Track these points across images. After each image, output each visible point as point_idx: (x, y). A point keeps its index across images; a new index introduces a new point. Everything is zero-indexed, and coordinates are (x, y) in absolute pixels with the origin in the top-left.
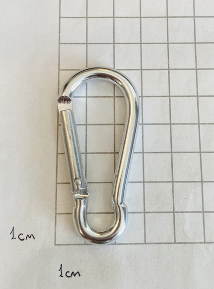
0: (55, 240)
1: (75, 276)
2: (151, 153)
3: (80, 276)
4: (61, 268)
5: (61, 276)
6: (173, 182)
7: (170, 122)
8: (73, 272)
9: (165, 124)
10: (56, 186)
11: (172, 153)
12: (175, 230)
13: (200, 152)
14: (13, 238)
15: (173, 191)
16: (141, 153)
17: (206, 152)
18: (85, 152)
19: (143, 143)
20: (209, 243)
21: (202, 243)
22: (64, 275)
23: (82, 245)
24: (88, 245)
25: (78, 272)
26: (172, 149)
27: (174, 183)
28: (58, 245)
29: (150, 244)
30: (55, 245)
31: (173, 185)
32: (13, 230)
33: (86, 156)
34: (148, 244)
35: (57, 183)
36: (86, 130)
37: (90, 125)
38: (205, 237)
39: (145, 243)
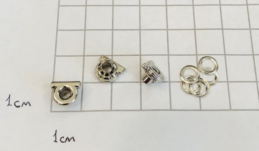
0: (51, 107)
1: (69, 141)
2: (147, 30)
3: (74, 141)
4: (55, 134)
5: (55, 141)
6: (168, 55)
7: (166, 3)
8: (68, 138)
9: (162, 6)
10: (55, 59)
11: (167, 30)
12: (170, 98)
13: (195, 29)
14: (9, 105)
15: (169, 63)
16: (138, 30)
17: (200, 29)
18: (84, 29)
19: (140, 21)
20: (205, 110)
21: (198, 110)
22: (58, 140)
23: (78, 111)
24: (84, 111)
25: (73, 138)
26: (167, 27)
27: (170, 56)
28: (54, 112)
29: (146, 110)
30: (51, 111)
31: (169, 58)
32: (9, 97)
33: (85, 32)
34: (144, 110)
35: (56, 56)
36: (86, 11)
37: (89, 6)
38: (200, 105)
39: (141, 110)
